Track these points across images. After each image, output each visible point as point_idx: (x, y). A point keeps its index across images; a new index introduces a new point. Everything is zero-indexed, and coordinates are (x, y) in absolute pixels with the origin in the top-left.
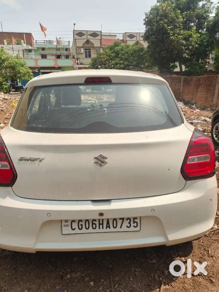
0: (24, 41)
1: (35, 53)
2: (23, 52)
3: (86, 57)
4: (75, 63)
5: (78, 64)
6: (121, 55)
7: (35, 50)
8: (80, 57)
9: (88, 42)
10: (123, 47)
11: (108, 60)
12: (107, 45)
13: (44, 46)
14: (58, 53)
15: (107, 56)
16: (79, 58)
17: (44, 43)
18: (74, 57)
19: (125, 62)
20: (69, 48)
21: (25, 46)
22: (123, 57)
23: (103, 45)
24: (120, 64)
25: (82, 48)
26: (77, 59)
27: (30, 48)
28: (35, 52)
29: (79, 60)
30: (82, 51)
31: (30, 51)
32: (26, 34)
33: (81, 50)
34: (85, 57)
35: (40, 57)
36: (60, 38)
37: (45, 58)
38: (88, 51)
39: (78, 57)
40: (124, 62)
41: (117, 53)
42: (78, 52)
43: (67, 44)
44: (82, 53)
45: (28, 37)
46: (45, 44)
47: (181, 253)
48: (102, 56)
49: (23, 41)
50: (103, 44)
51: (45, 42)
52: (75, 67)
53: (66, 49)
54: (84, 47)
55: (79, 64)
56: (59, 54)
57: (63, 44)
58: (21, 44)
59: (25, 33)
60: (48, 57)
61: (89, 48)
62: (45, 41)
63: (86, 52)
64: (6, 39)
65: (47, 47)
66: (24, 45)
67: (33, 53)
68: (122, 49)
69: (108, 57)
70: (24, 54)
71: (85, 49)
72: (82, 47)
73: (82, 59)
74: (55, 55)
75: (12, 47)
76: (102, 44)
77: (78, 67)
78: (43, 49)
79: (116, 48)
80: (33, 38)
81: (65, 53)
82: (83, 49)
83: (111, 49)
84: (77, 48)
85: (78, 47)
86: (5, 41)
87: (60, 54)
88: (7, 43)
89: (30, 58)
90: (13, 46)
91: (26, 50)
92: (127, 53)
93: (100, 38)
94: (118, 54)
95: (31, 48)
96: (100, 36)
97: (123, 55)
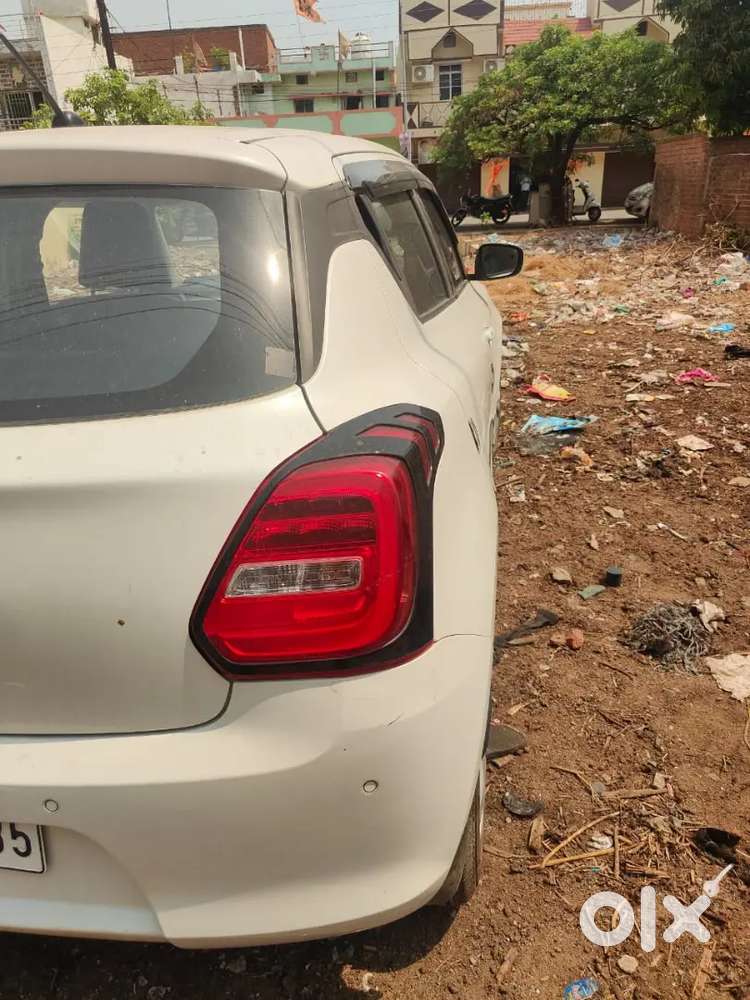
0: (239, 53)
1: (274, 96)
2: (236, 97)
3: (444, 95)
4: (404, 121)
5: (411, 125)
6: (565, 82)
7: (275, 86)
8: (420, 101)
9: (451, 38)
10: (576, 48)
11: (514, 103)
12: (514, 46)
13: (303, 69)
14: (352, 89)
15: (510, 86)
16: (417, 103)
17: (305, 55)
18: (398, 103)
19: (580, 106)
20: (390, 68)
21: (240, 73)
22: (573, 86)
23: (507, 46)
24: (560, 116)
25: (430, 63)
26: (411, 107)
27: (258, 77)
28: (273, 91)
29: (416, 110)
30: (431, 74)
31: (258, 89)
32: (248, 29)
33: (424, 72)
34: (437, 99)
35: (290, 108)
36: (358, 35)
37: (307, 111)
38: (450, 73)
39: (415, 100)
40: (576, 110)
41: (550, 74)
42: (414, 80)
43: (384, 54)
44: (429, 85)
45: (256, 39)
46: (309, 58)
47: (374, 949)
48: (492, 90)
49: (235, 54)
50: (507, 41)
51: (308, 52)
52: (401, 136)
53: (377, 72)
54: (436, 60)
55: (414, 127)
56: (355, 93)
57: (368, 55)
58: (228, 67)
59: (242, 27)
60: (316, 108)
61: (455, 62)
62: (307, 48)
63: (442, 78)
64: (183, 55)
65: (313, 72)
66: (239, 68)
67: (268, 93)
68: (574, 54)
69: (511, 93)
70: (236, 103)
71: (442, 68)
72: (432, 61)
73: (427, 108)
74: (341, 97)
75: (194, 78)
76: (505, 44)
77: (412, 139)
78: (302, 79)
79: (548, 53)
80: (272, 41)
81: (376, 86)
82: (432, 66)
83: (528, 59)
84: (413, 64)
85: (415, 62)
86: (179, 59)
87: (359, 91)
88: (185, 67)
89: (257, 114)
90: (197, 75)
91: (243, 85)
92: (590, 69)
93: (498, 21)
94: (556, 78)
95: (261, 80)
96: (497, 11)
97: (575, 77)
